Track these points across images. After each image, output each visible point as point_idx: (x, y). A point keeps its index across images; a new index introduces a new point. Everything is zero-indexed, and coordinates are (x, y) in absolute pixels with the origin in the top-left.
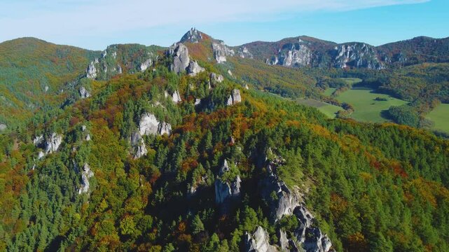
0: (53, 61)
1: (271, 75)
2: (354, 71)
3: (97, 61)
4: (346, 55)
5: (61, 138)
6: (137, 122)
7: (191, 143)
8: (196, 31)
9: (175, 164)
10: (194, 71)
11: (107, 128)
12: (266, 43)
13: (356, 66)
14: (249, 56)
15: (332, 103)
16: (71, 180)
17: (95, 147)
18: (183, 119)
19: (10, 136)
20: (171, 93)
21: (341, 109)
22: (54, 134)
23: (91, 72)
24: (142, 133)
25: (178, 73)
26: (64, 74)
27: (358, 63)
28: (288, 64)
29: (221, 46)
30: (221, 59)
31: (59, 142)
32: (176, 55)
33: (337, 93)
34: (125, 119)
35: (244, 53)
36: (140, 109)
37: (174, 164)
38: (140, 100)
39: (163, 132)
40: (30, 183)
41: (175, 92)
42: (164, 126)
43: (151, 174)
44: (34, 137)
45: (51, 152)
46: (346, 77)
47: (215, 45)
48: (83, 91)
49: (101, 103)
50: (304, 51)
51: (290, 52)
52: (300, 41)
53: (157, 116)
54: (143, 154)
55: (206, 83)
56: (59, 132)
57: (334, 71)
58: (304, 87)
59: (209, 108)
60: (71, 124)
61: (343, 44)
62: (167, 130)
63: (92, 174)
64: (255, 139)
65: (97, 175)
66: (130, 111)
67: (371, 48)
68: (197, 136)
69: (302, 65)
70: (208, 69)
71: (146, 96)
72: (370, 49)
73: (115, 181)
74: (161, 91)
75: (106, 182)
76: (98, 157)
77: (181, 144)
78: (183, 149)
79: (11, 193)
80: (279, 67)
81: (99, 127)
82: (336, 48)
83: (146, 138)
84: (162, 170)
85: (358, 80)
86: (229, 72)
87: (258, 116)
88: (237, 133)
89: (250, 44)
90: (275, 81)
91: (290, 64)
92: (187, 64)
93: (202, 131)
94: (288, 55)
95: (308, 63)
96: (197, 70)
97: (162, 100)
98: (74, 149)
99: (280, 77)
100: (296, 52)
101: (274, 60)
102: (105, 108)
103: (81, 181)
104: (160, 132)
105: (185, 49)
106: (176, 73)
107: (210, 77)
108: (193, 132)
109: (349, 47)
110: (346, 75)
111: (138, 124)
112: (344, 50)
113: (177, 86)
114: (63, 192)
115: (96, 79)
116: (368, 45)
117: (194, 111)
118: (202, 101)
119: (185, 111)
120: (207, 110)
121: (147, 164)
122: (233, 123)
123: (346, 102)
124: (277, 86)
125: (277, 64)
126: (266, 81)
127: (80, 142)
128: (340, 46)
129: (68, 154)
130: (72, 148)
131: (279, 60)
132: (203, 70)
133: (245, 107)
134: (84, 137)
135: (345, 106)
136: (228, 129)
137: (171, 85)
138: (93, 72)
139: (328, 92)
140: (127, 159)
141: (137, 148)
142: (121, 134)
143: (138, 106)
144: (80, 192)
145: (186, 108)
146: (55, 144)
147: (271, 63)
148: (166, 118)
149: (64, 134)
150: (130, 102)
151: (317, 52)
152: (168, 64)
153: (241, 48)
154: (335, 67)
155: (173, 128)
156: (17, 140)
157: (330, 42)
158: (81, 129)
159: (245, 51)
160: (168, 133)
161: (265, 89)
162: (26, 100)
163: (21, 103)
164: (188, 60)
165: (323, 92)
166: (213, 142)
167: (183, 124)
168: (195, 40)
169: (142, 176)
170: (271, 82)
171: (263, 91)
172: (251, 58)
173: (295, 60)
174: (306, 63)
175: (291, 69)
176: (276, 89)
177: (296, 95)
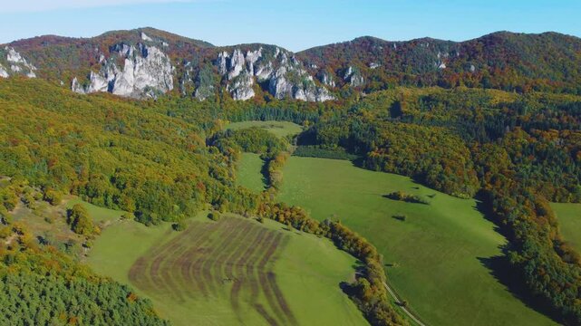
1: (88, 130)
12: (68, 40)
14: (26, 71)
27: (278, 87)
28: (127, 90)
46: (264, 119)
50: (159, 61)
51: (128, 63)
52: (145, 37)
61: (236, 47)
67: (291, 58)
69: (159, 92)
72: (291, 60)
89: (30, 41)
94: (124, 70)
100: (141, 61)
110: (261, 114)
112: (241, 59)
116: (285, 51)
125: (100, 89)
147: (85, 87)
159: (14, 57)
170: (92, 165)
171: (67, 201)
172: (32, 75)
173: (141, 80)
174: (167, 87)
175: (137, 103)
176: (113, 190)
177: (183, 208)
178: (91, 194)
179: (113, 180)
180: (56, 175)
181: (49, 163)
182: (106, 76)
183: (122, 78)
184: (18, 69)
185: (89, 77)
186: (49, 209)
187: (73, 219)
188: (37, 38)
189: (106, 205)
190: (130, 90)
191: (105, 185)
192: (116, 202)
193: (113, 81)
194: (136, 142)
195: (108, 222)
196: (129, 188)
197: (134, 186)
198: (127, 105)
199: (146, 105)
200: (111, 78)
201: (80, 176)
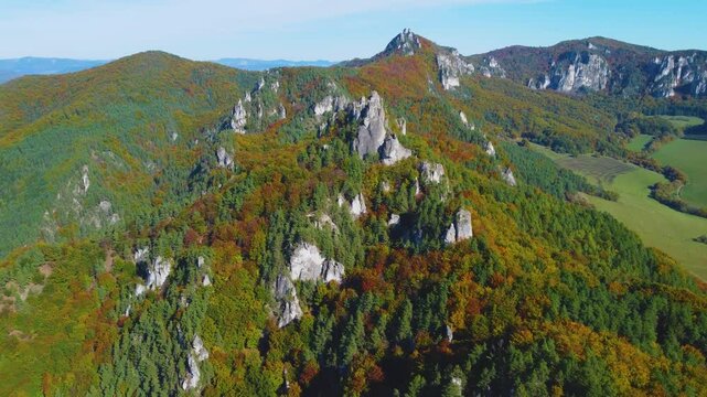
0: (187, 90)
1: (536, 109)
2: (688, 103)
3: (249, 98)
4: (676, 74)
5: (169, 265)
6: (288, 255)
7: (373, 319)
8: (411, 35)
9: (344, 357)
10: (392, 155)
11: (239, 258)
13: (693, 94)
14: (500, 74)
15: (645, 165)
16: (172, 361)
17: (214, 302)
18: (367, 251)
19: (101, 245)
20: (349, 199)
21: (660, 178)
22: (159, 259)
23: (237, 116)
24: (295, 277)
25: (365, 156)
26: (203, 113)
27: (698, 88)
28: (568, 88)
29: (453, 59)
30: (451, 83)
31: (167, 271)
32: (362, 123)
33: (653, 146)
34: (269, 246)
35: (490, 69)
36: (293, 232)
37: (342, 356)
38: (296, 213)
39: (330, 277)
40: (117, 345)
41: (357, 198)
42: (332, 267)
43: (302, 366)
44: (135, 250)
45: (153, 288)
46: (673, 114)
47: (441, 58)
48: (222, 154)
49: (235, 209)
50: (598, 65)
51: (572, 68)
52: (591, 46)
53: (321, 249)
54: (293, 317)
55: (412, 183)
56: (167, 256)
57: (650, 101)
58: (592, 133)
59: (413, 240)
60: (186, 243)
61: (669, 53)
62: (338, 275)
63: (206, 355)
64: (490, 368)
65: (214, 356)
66: (279, 231)
68: (385, 307)
69: (592, 91)
70: (417, 152)
71: (305, 203)
73: (241, 372)
74: (332, 193)
75: (226, 372)
76: (216, 322)
77: (355, 318)
78: (360, 330)
79: (92, 355)
80: (550, 95)
81: (227, 258)
82: (657, 61)
83: (301, 285)
84: (322, 358)
85: (697, 121)
86: (462, 115)
87: (501, 284)
88: (459, 317)
89: (501, 50)
90: (543, 123)
91: (570, 88)
92: (380, 141)
93: (396, 294)
94: (567, 73)
95: (603, 87)
96: (397, 154)
97: (332, 212)
98: (183, 299)
99: (551, 114)
100: (582, 67)
101: (542, 80)
102: (239, 219)
103: (188, 368)
104: (325, 276)
105: (379, 110)
106: (361, 158)
107: (420, 170)
108: (379, 294)
109: (681, 59)
110: (673, 110)
111: (288, 261)
112: (671, 64)
113: (360, 184)
114: (161, 379)
115: (245, 128)
117: (386, 238)
118: (402, 217)
119: (371, 236)
120: (408, 242)
121: (299, 342)
122: (452, 295)
123: (672, 165)
124: (546, 132)
125: (547, 87)
126: (526, 123)
127: (192, 288)
128: (664, 55)
129: (174, 306)
130: (180, 297)
131: (552, 80)
132: (408, 154)
133: (478, 257)
134: (199, 278)
135: (670, 174)
136: (443, 306)
137: (350, 183)
138: (241, 117)
139: (637, 143)
140: (267, 323)
141: (284, 305)
142: (261, 272)
143: (292, 224)
144: (185, 386)
145: (374, 228)
146: (160, 274)
147: (537, 85)
148: (336, 251)
149: (175, 259)
150: (280, 213)
151: (620, 67)
152: (349, 138)
153: (485, 58)
154: (653, 94)
155: (347, 271)
156: (111, 251)
157: (646, 48)
158: (197, 261)
159: (493, 64)
160: (338, 279)
161: (523, 135)
162: (143, 157)
163: (137, 162)
164: (384, 133)
165: (629, 142)
166: (414, 324)
167: (366, 265)
168: (408, 50)
169: (288, 364)
171: (519, 139)
172: (503, 77)
173: (579, 81)
174: (600, 87)
175: (572, 97)
176: (543, 136)
177: (578, 148)
178: (531, 136)
180: (516, 127)
181: (513, 121)
182: (554, 78)
183: (566, 78)
188: (507, 48)
189: (538, 143)
192: (543, 142)
194: (563, 118)
195: (538, 149)
196: (552, 135)
197: (555, 134)
198: (564, 98)
199: (579, 100)
201: (528, 128)
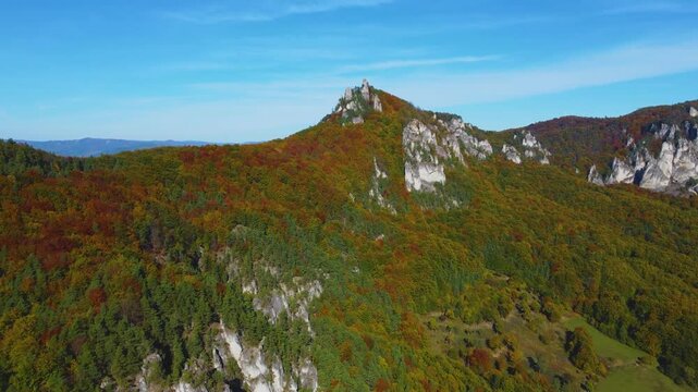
1: (605, 232)
8: (365, 90)
12: (589, 121)
14: (540, 156)
28: (661, 183)
29: (444, 132)
30: (426, 177)
47: (415, 129)
51: (666, 148)
52: (694, 113)
89: (548, 124)
94: (659, 157)
100: (686, 145)
101: (612, 167)
124: (637, 308)
125: (624, 180)
126: (586, 274)
147: (605, 177)
159: (530, 142)
170: (605, 278)
171: (568, 319)
172: (545, 162)
173: (683, 170)
175: (673, 201)
176: (630, 318)
178: (599, 317)
179: (631, 304)
180: (558, 283)
181: (553, 267)
182: (634, 164)
183: (656, 166)
184: (531, 154)
185: (611, 165)
186: (546, 326)
187: (574, 346)
188: (555, 119)
189: (618, 337)
190: (666, 183)
191: (620, 308)
192: (633, 337)
193: (643, 170)
194: (669, 256)
195: (619, 363)
196: (654, 320)
197: (662, 318)
198: (659, 203)
199: (687, 205)
200: (639, 167)
201: (587, 288)
